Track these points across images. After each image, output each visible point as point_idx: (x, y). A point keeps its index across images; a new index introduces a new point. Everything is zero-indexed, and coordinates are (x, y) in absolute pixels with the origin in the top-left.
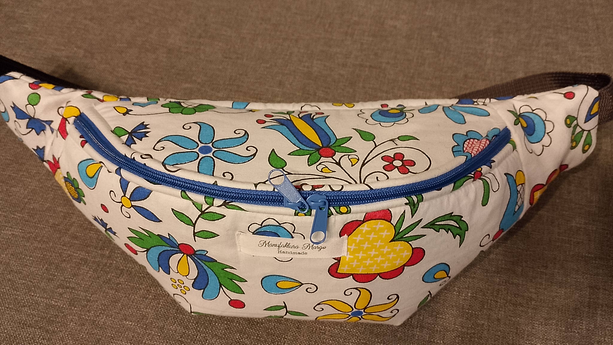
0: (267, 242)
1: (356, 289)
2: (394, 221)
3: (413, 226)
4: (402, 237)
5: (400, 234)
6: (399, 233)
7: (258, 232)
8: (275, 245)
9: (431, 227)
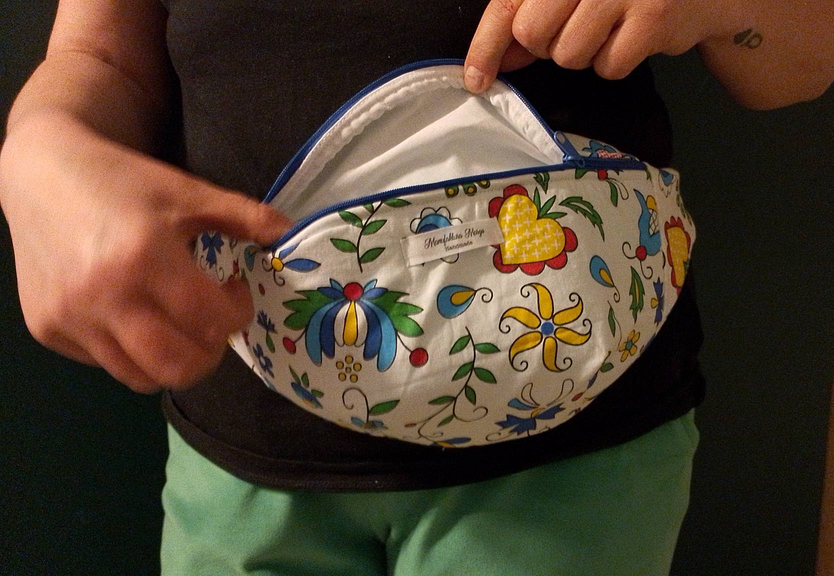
0: (432, 240)
1: (530, 284)
4: (546, 214)
6: (541, 209)
7: (422, 228)
8: (440, 241)
9: (566, 205)
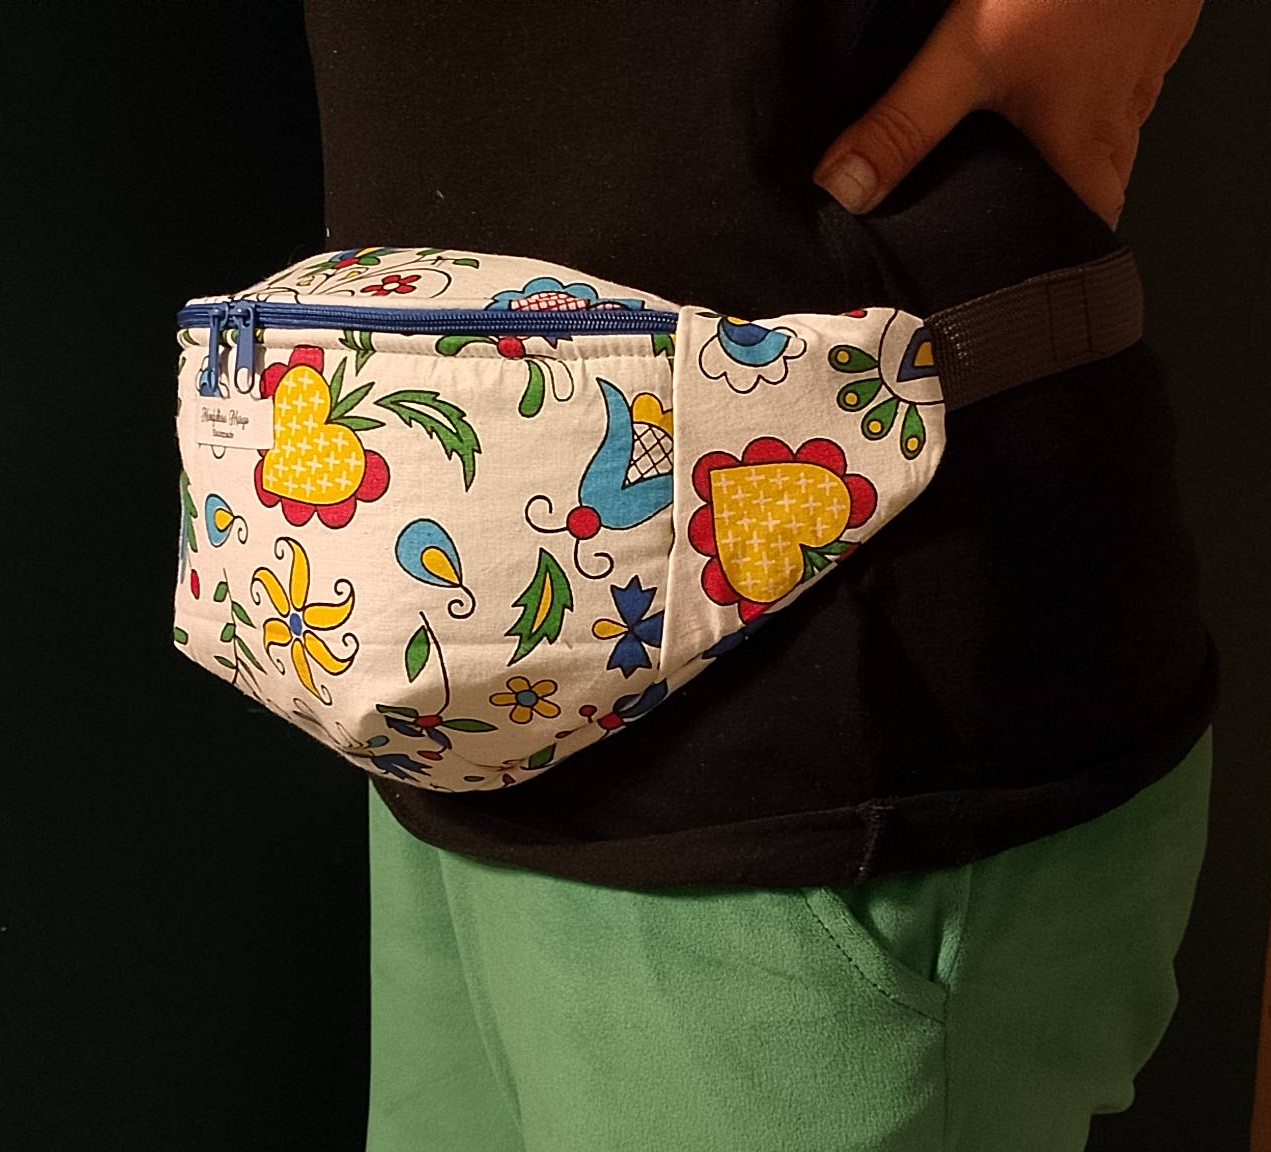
1: (288, 541)
2: (328, 374)
3: (359, 394)
4: (342, 417)
5: (338, 408)
6: (337, 404)
9: (392, 406)
